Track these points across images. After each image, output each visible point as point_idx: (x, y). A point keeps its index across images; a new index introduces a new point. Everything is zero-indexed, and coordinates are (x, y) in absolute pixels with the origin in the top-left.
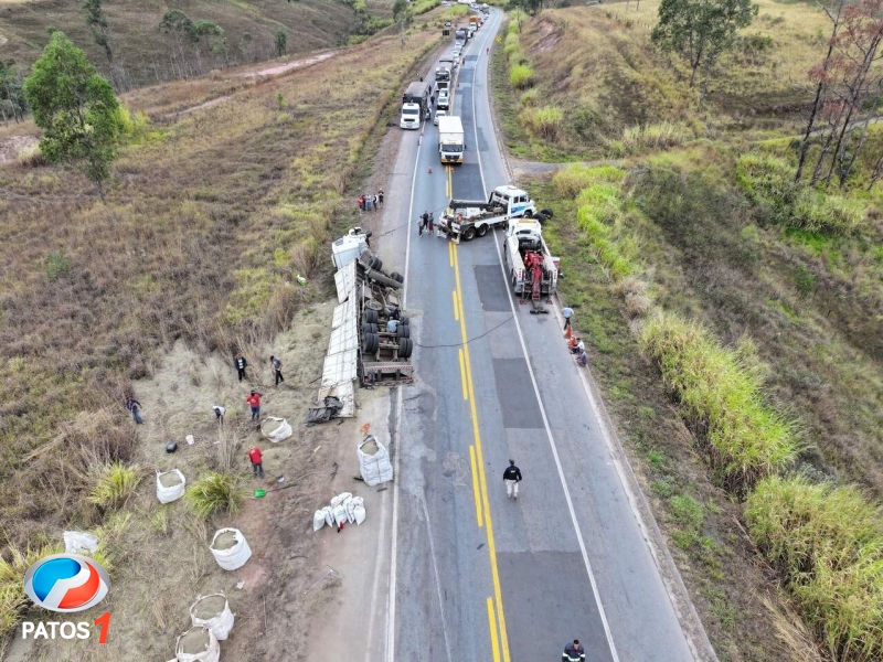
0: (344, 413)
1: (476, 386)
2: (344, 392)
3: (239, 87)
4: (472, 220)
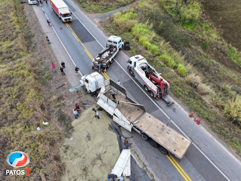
4: (107, 58)
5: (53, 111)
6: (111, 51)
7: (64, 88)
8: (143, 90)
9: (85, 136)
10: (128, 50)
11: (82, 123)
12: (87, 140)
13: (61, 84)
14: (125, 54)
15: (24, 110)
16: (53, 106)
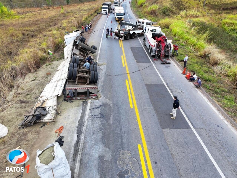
0: (46, 119)
1: (138, 99)
2: (51, 104)
4: (129, 31)
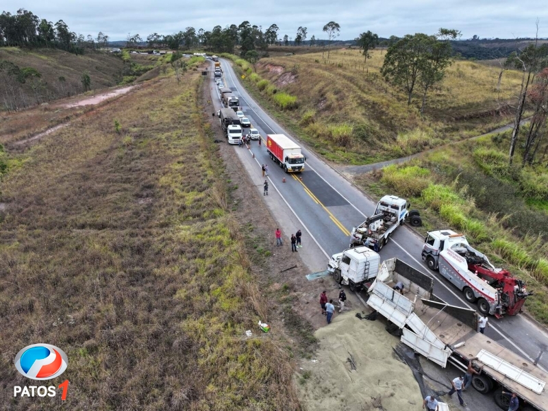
3: (72, 116)
4: (379, 231)
5: (274, 309)
6: (386, 221)
7: (295, 272)
8: (459, 298)
9: (345, 359)
10: (418, 226)
11: (338, 335)
12: (350, 367)
13: (289, 265)
14: (411, 232)
15: (223, 297)
16: (274, 299)
